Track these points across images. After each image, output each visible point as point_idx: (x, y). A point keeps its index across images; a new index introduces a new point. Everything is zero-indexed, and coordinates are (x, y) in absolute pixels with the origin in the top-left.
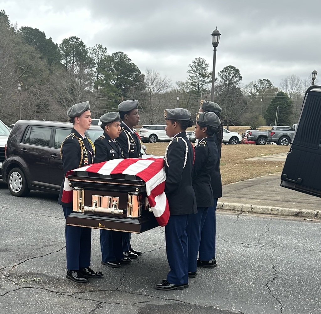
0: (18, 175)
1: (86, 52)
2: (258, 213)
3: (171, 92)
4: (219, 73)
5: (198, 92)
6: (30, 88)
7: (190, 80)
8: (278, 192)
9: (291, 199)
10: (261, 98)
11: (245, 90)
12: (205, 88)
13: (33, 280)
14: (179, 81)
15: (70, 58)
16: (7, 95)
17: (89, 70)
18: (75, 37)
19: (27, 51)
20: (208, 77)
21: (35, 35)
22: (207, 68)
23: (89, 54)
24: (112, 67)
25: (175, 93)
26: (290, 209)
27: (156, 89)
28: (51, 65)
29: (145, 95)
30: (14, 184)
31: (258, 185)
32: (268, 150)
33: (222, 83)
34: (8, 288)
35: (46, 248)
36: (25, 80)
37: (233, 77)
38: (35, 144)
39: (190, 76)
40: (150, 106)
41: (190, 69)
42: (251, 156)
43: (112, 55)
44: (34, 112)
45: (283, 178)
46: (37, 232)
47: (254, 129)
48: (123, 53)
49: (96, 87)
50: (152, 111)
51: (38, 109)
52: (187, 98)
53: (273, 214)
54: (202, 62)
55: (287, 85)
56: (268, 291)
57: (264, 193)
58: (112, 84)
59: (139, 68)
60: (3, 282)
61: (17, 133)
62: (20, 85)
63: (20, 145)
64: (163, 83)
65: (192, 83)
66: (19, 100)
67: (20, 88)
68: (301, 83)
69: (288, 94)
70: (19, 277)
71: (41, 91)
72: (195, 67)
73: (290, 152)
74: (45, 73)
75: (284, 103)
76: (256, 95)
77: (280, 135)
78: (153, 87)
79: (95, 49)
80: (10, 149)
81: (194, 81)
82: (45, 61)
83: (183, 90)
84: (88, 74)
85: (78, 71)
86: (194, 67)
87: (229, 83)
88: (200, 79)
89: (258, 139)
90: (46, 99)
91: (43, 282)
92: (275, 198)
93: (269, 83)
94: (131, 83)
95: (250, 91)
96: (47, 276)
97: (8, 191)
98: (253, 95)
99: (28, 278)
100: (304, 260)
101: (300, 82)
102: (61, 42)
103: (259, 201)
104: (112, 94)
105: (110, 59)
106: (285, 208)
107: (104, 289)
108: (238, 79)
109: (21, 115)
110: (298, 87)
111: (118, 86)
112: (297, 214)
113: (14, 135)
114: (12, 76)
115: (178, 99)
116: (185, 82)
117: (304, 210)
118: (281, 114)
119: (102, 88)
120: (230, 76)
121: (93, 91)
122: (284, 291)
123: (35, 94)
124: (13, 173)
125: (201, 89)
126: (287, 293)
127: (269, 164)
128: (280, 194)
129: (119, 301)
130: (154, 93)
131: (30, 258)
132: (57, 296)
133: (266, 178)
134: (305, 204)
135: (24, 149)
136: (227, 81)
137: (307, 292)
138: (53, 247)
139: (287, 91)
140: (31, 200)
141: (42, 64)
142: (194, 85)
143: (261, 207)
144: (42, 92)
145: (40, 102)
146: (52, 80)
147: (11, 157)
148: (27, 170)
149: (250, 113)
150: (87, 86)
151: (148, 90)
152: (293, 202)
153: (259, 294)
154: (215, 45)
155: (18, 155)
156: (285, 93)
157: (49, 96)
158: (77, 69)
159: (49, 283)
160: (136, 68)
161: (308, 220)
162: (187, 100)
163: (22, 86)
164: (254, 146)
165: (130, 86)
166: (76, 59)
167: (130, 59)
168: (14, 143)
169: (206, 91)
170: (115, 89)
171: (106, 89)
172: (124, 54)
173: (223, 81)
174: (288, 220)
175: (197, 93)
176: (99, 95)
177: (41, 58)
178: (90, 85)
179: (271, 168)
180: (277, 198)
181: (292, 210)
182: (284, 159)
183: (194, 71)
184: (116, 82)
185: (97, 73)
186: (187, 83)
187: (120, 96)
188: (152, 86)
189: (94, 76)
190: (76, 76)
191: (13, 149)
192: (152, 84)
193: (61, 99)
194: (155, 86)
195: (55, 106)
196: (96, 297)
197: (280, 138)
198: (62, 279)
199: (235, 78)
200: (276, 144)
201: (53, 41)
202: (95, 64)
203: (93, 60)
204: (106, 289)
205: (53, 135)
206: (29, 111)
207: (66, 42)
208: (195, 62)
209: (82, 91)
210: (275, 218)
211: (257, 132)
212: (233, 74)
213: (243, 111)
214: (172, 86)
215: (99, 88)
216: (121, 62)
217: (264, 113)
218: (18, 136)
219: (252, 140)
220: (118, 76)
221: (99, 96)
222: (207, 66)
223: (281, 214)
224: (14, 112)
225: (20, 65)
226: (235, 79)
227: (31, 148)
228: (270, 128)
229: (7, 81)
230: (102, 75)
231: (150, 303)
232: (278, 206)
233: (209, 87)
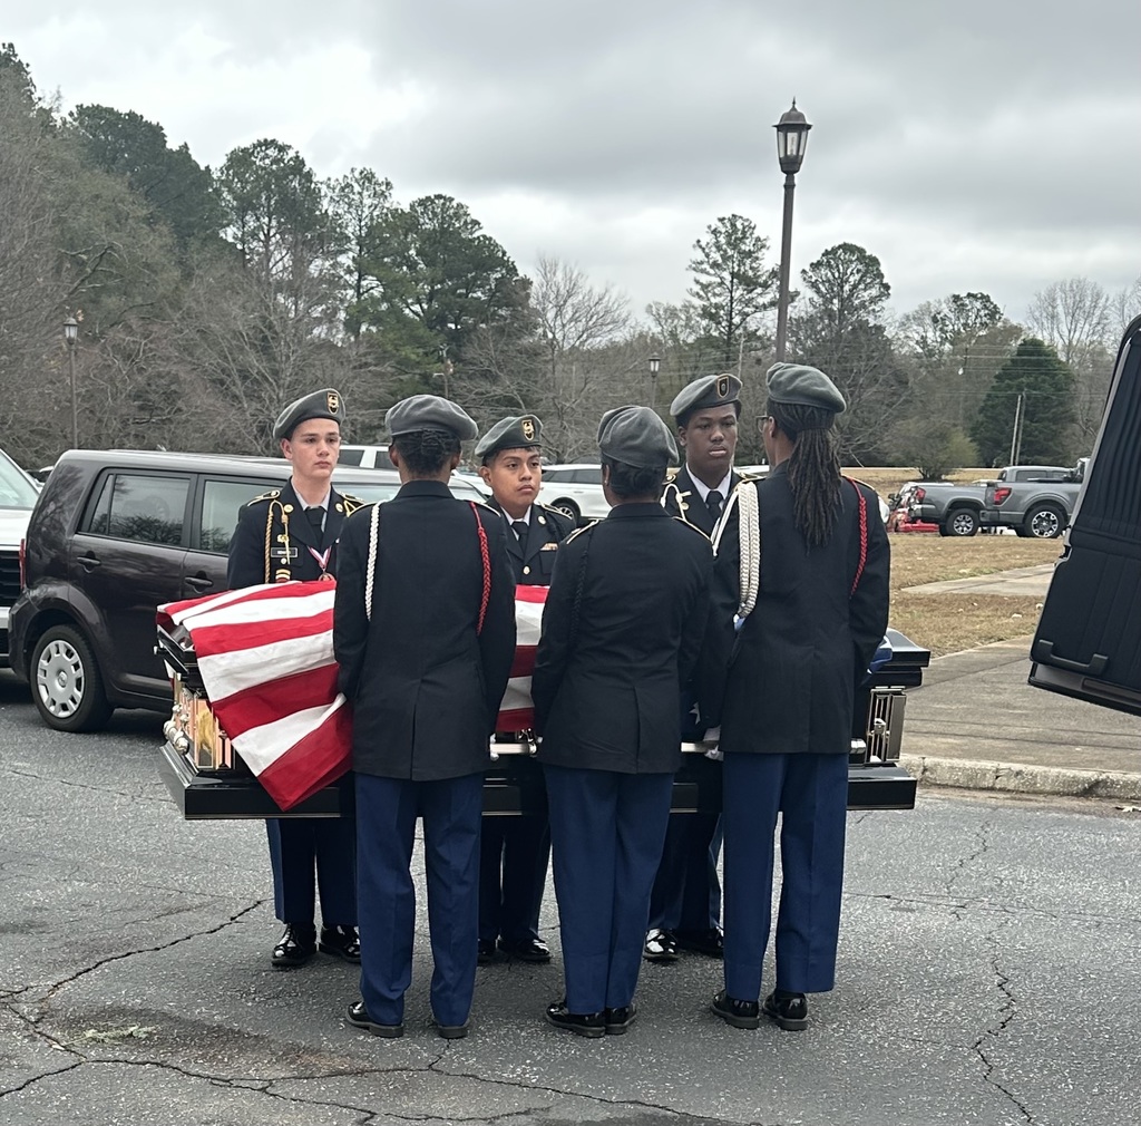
0: (69, 653)
1: (313, 196)
2: (945, 786)
3: (628, 344)
4: (804, 271)
5: (728, 343)
6: (111, 333)
7: (700, 297)
8: (1020, 708)
9: (1066, 735)
10: (958, 364)
11: (902, 335)
12: (752, 326)
13: (126, 1033)
14: (656, 303)
15: (258, 219)
16: (26, 360)
17: (327, 264)
18: (273, 141)
19: (97, 197)
20: (765, 286)
21: (127, 137)
22: (760, 255)
23: (325, 204)
24: (413, 252)
25: (644, 346)
26: (1064, 771)
27: (573, 331)
28: (185, 246)
29: (534, 353)
30: (54, 688)
31: (949, 684)
32: (983, 556)
33: (815, 307)
34: (35, 1064)
35: (173, 917)
36: (94, 302)
37: (855, 287)
38: (129, 537)
39: (697, 282)
40: (551, 395)
41: (700, 256)
42: (924, 576)
43: (412, 207)
44: (125, 423)
45: (1037, 655)
46: (140, 859)
47: (935, 478)
48: (451, 200)
49: (352, 326)
50: (561, 414)
51: (141, 408)
52: (687, 365)
53: (1001, 790)
54: (744, 232)
55: (1053, 317)
56: (981, 1069)
57: (968, 712)
58: (411, 314)
59: (512, 256)
60: (19, 1040)
61: (64, 499)
62: (73, 321)
63: (74, 543)
64: (599, 308)
65: (704, 308)
66: (71, 375)
67: (72, 333)
68: (1105, 308)
69: (1060, 347)
70: (74, 1024)
71: (151, 342)
72: (719, 248)
73: (1066, 559)
74: (165, 276)
75: (1044, 381)
76: (941, 353)
77: (1027, 500)
78: (564, 326)
79: (348, 185)
80: (38, 556)
81: (713, 300)
82: (165, 230)
83: (673, 335)
84: (321, 279)
85: (285, 269)
86: (714, 249)
87: (841, 311)
88: (737, 295)
89: (948, 514)
90: (169, 373)
91: (163, 1041)
92: (1010, 729)
93: (986, 307)
94: (481, 311)
95: (917, 337)
96: (178, 1021)
97: (34, 711)
98: (930, 353)
99: (108, 1029)
100: (1114, 958)
101: (1101, 302)
102: (223, 161)
103: (950, 740)
104: (411, 353)
105: (405, 222)
106: (1047, 765)
107: (382, 1066)
108: (874, 292)
109: (77, 431)
110: (1095, 321)
111: (434, 321)
112: (1090, 790)
113: (52, 506)
114: (44, 289)
115: (655, 367)
116: (679, 306)
117: (1114, 775)
118: (1032, 421)
119: (374, 329)
120: (847, 281)
121: (343, 340)
122: (1041, 1069)
123: (130, 356)
124: (52, 645)
125: (737, 332)
126: (1050, 1076)
127: (989, 605)
128: (1027, 715)
129: (438, 1106)
130: (567, 347)
131: (113, 954)
132: (212, 1091)
133: (976, 656)
134: (1119, 752)
135: (91, 555)
136: (835, 301)
137: (1124, 1070)
138: (196, 916)
139: (1055, 337)
140: (116, 745)
141: (155, 243)
142: (713, 317)
143: (956, 762)
144: (153, 346)
145: (149, 385)
146: (188, 302)
147: (44, 586)
148: (102, 635)
149: (918, 421)
150: (318, 321)
151: (545, 335)
152: (1077, 744)
153: (948, 1079)
154: (790, 165)
155: (66, 579)
156: (1046, 343)
157: (182, 361)
158: (281, 262)
159: (185, 1044)
160: (500, 254)
161: (1128, 808)
162: (689, 373)
163: (79, 325)
164: (933, 540)
165: (475, 324)
166: (278, 222)
167: (476, 223)
168: (53, 533)
169: (759, 338)
170: (423, 332)
171: (391, 336)
172: (454, 204)
173: (821, 301)
174: (1058, 809)
175: (724, 346)
176: (365, 355)
177: (150, 221)
178: (330, 317)
179: (997, 622)
180: (1016, 731)
181: (1070, 773)
182: (1043, 586)
183: (715, 265)
184: (425, 306)
185: (356, 276)
186: (687, 307)
187: (441, 360)
188: (559, 322)
189: (346, 286)
190: (279, 286)
191: (49, 555)
192: (559, 313)
193: (223, 371)
194: (570, 321)
195: (202, 399)
196: (353, 1093)
197: (1029, 510)
198: (232, 1031)
199: (865, 290)
200: (1013, 532)
201: (193, 158)
202: (348, 239)
203: (340, 226)
204: (391, 1067)
205: (195, 505)
206: (109, 419)
207: (240, 160)
208: (715, 232)
209: (300, 342)
210: (1009, 802)
211: (945, 491)
212: (857, 277)
213: (895, 413)
214: (631, 322)
215: (363, 328)
216: (443, 231)
217: (970, 418)
218: (65, 508)
219: (926, 517)
220: (432, 283)
221: (364, 360)
222: (763, 246)
223: (1029, 790)
224: (52, 422)
225: (73, 247)
226: (866, 294)
227: (117, 551)
228: (991, 474)
229: (25, 306)
230: (375, 283)
231: (552, 1115)
232: (1021, 758)
233: (766, 323)
